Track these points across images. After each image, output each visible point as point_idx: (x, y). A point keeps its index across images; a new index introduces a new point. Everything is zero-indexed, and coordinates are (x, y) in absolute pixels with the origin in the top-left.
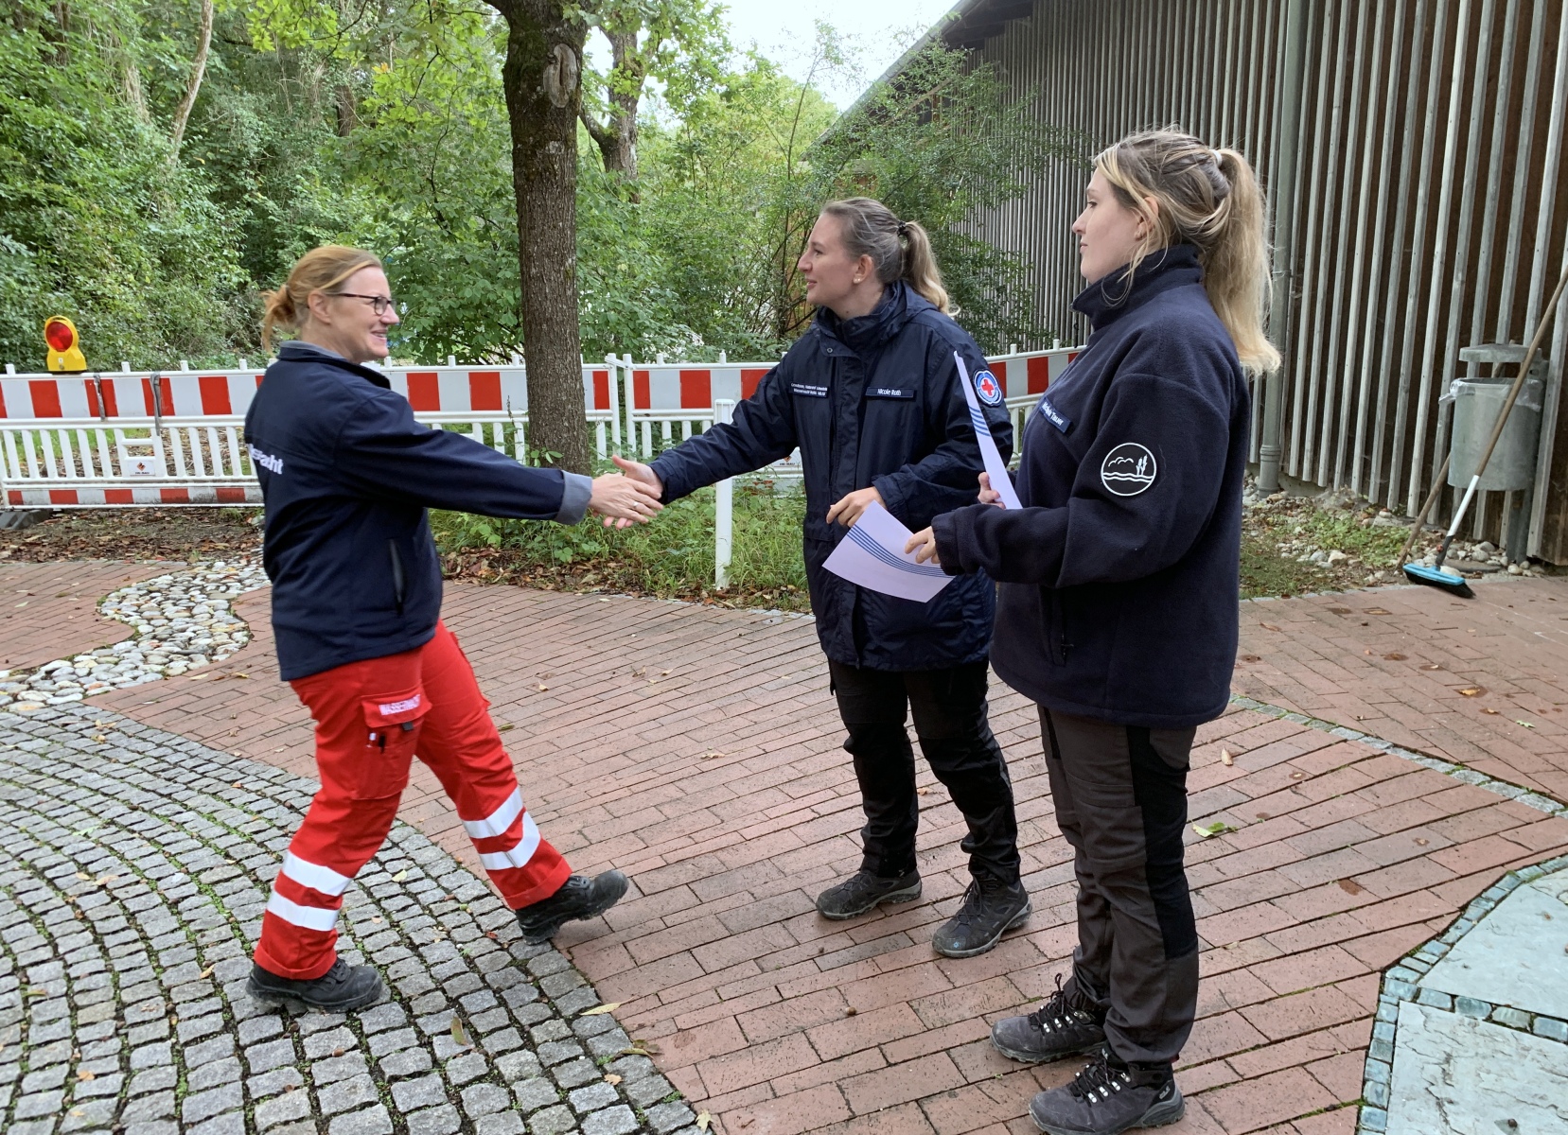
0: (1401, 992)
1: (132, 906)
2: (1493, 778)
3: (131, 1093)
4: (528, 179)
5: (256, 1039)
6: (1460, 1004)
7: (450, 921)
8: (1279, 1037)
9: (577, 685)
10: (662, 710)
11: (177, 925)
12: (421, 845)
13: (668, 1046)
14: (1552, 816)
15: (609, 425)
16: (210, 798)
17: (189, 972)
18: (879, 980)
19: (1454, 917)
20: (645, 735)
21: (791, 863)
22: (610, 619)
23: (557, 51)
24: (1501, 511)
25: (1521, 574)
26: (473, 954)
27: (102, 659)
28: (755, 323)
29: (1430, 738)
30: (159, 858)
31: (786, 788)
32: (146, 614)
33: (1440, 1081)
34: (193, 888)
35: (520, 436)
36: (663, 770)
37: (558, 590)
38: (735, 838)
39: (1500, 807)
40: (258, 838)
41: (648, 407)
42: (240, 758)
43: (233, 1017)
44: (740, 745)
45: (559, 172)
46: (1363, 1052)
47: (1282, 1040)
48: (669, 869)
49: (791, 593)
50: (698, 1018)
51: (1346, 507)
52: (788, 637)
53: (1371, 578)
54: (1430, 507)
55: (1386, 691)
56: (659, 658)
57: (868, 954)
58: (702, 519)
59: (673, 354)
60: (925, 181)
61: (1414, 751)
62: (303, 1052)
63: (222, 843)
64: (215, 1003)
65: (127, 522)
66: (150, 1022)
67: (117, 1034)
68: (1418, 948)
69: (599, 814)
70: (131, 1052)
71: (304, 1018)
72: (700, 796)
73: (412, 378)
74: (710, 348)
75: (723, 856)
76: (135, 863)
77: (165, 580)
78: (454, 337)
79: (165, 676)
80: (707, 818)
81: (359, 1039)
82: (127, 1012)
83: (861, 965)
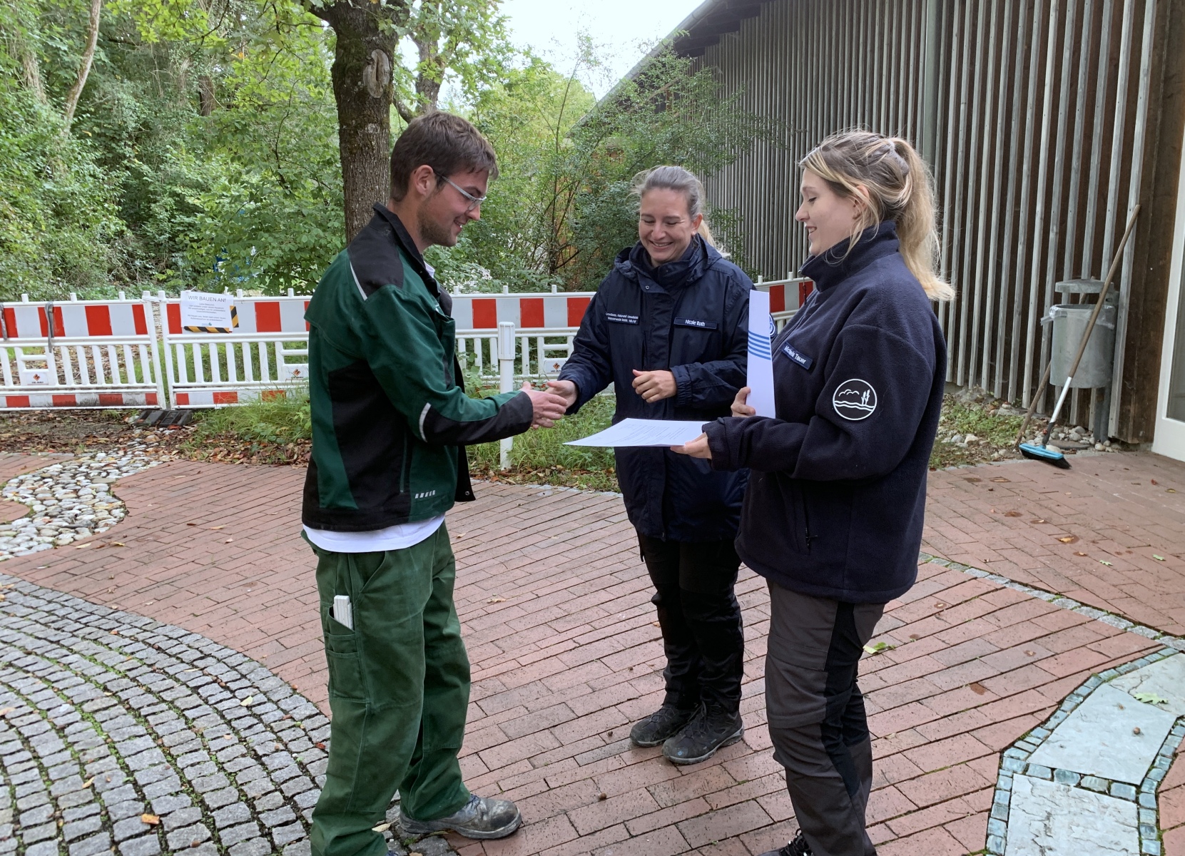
0: (1015, 767)
1: (27, 732)
2: (1083, 604)
4: (351, 153)
5: (128, 835)
7: (286, 736)
8: (925, 804)
11: (63, 746)
12: (264, 676)
14: (1125, 631)
16: (92, 643)
17: (73, 784)
18: (625, 772)
19: (1054, 709)
21: (557, 683)
23: (374, 55)
24: (1089, 403)
25: (1104, 450)
26: (305, 761)
27: (3, 533)
28: (531, 262)
29: (1037, 575)
30: (49, 693)
31: (554, 625)
32: (40, 496)
33: (1043, 834)
34: (77, 716)
38: (513, 665)
39: (1088, 625)
40: (131, 674)
42: (116, 611)
43: (109, 818)
44: (518, 592)
45: (376, 147)
46: (987, 814)
47: (928, 807)
49: (560, 471)
51: (978, 401)
52: (556, 506)
53: (996, 455)
54: (1038, 400)
55: (1006, 540)
56: (455, 525)
57: (616, 751)
59: (467, 286)
60: (659, 155)
61: (1026, 585)
62: (167, 845)
63: (102, 679)
64: (95, 808)
65: (24, 422)
66: (41, 824)
67: (14, 835)
68: (1027, 734)
70: (25, 848)
71: (168, 817)
72: (486, 632)
73: (259, 306)
74: (497, 281)
75: (504, 679)
76: (29, 697)
77: (56, 468)
78: (293, 273)
79: (55, 545)
80: (491, 650)
81: (212, 832)
82: (22, 817)
83: (611, 760)
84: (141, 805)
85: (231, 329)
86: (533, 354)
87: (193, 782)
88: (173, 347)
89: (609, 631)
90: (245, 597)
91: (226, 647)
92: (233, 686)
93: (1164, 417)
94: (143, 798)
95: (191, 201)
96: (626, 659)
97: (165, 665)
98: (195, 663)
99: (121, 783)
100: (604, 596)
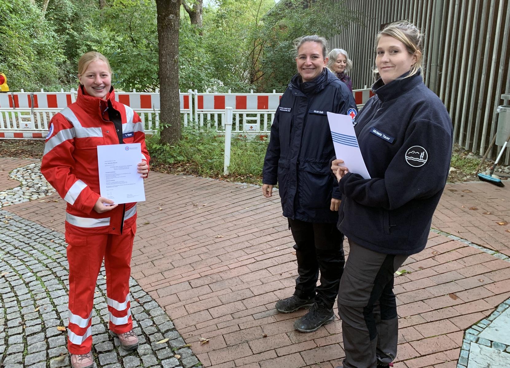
0: (472, 338)
1: (13, 284)
3: (8, 353)
4: (162, 27)
5: (52, 335)
6: (494, 345)
8: (424, 354)
9: (173, 208)
10: (203, 219)
11: (28, 292)
13: (198, 345)
15: (188, 114)
16: (42, 245)
17: (31, 309)
18: (276, 324)
19: (493, 310)
20: (196, 228)
21: (246, 279)
22: (186, 185)
27: (9, 193)
28: (242, 78)
29: (486, 240)
30: (23, 267)
31: (246, 250)
32: (25, 178)
34: (34, 278)
35: (157, 118)
36: (201, 241)
37: (168, 173)
38: (226, 268)
40: (58, 261)
41: (203, 108)
42: (54, 231)
43: (45, 326)
44: (230, 233)
45: (173, 26)
46: (456, 361)
48: (202, 278)
49: (251, 177)
50: (209, 335)
51: (457, 151)
52: (249, 193)
53: (465, 178)
54: (488, 152)
55: (470, 222)
56: (202, 200)
57: (272, 314)
58: (220, 149)
59: (213, 89)
60: (304, 29)
61: (479, 245)
63: (46, 262)
64: (39, 321)
65: (21, 144)
66: (16, 327)
67: (4, 331)
68: (479, 322)
69: (178, 257)
70: (9, 337)
72: (214, 251)
73: (120, 96)
74: (226, 87)
75: (221, 274)
76: (15, 268)
77: (33, 165)
78: (136, 82)
79: (30, 200)
80: (216, 260)
82: (8, 323)
83: (270, 318)
84: (59, 321)
86: (241, 122)
89: (271, 255)
94: (60, 318)
96: (279, 270)
99: (51, 310)
100: (269, 238)
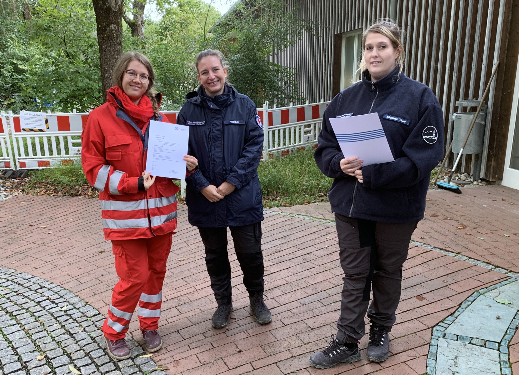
0: (439, 335)
2: (470, 258)
4: (103, 39)
5: (11, 371)
6: (460, 338)
7: (84, 324)
8: (396, 353)
12: (71, 297)
13: (171, 366)
14: (491, 270)
18: (249, 339)
19: (457, 307)
24: (471, 161)
25: (478, 185)
26: (94, 336)
29: (447, 244)
33: (453, 365)
39: (472, 268)
40: (7, 296)
45: (115, 36)
46: (426, 356)
47: (398, 354)
48: (168, 302)
50: (182, 356)
54: (446, 160)
55: (431, 228)
57: (245, 329)
60: (256, 40)
61: (442, 249)
68: (444, 319)
71: (30, 363)
72: (179, 274)
73: (59, 118)
75: (189, 296)
78: (75, 102)
80: (182, 283)
81: (52, 369)
83: (243, 333)
84: (16, 358)
85: (45, 130)
87: (41, 346)
88: (17, 139)
90: (60, 259)
91: (52, 283)
92: (57, 301)
93: (508, 168)
94: (16, 354)
95: (21, 67)
97: (23, 292)
98: (37, 291)
99: (6, 347)
